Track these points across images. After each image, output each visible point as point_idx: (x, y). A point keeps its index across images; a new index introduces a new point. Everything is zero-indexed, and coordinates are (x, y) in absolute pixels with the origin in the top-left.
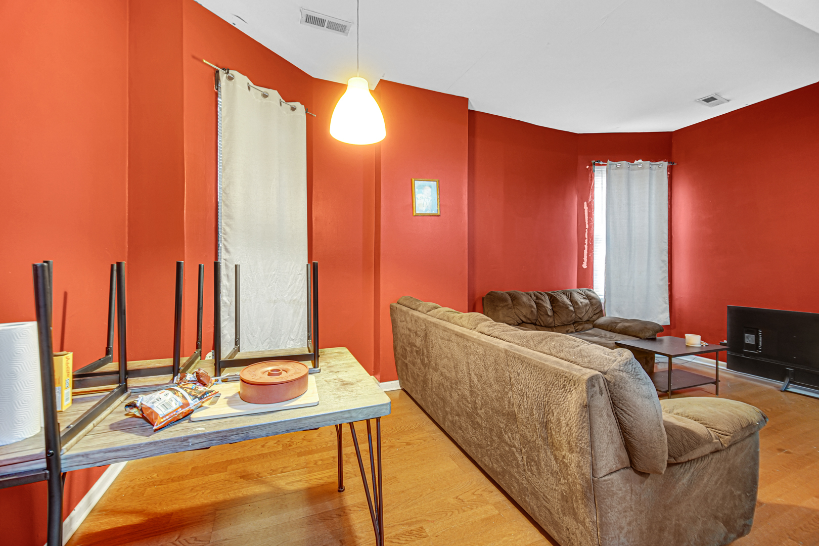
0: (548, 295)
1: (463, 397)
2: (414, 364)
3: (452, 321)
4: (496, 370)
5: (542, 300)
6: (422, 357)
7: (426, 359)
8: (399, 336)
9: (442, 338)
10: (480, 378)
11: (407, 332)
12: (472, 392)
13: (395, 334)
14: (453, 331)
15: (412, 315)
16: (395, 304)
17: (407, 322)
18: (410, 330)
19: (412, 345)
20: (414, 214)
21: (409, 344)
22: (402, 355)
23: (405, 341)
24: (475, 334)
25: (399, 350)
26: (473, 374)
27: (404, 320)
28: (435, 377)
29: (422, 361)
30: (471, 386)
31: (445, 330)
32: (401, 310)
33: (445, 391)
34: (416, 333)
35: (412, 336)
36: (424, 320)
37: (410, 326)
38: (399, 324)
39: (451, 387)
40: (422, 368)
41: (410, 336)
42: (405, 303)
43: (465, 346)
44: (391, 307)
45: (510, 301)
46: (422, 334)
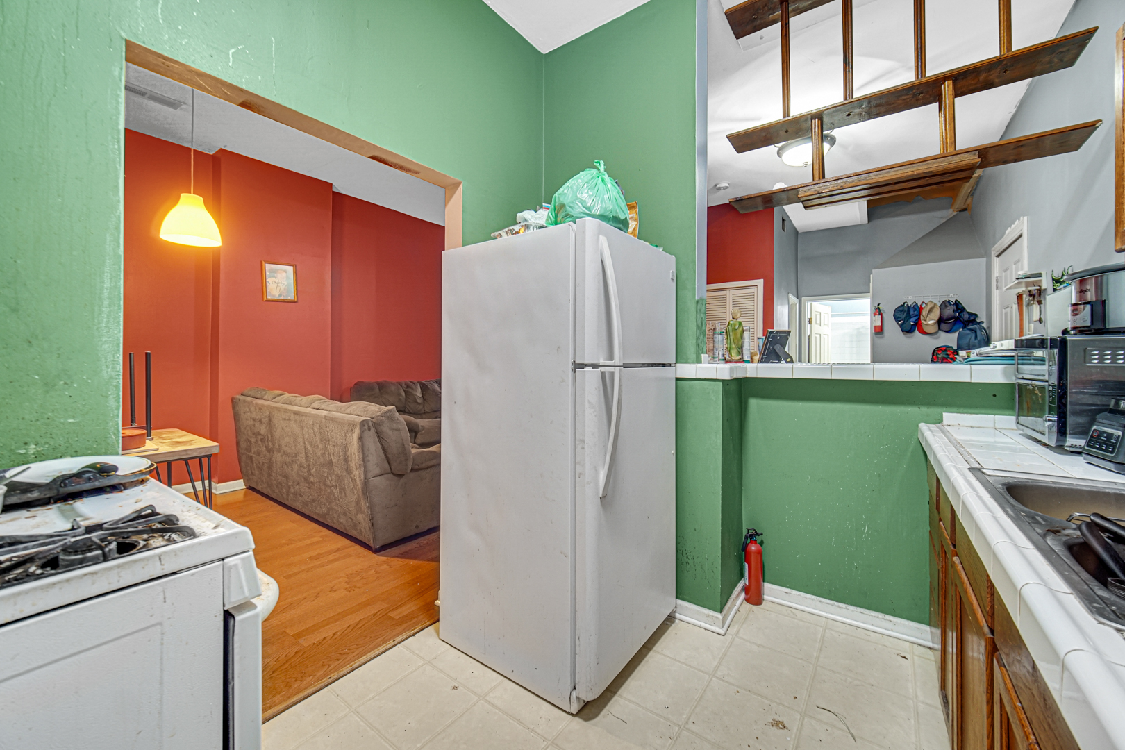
0: (420, 383)
1: (301, 466)
2: (259, 454)
3: (293, 403)
4: (320, 433)
5: (412, 389)
6: (266, 444)
7: (270, 444)
8: (242, 429)
9: (284, 419)
10: (311, 443)
11: (252, 422)
12: (307, 458)
13: (237, 429)
14: (292, 411)
15: (257, 404)
16: (238, 396)
17: (251, 413)
18: (254, 420)
19: (257, 434)
20: (265, 299)
21: (254, 434)
22: (246, 449)
23: (249, 433)
24: (309, 410)
25: (243, 445)
26: (306, 443)
27: (248, 410)
28: (278, 457)
29: (267, 447)
30: (306, 454)
31: (286, 411)
32: (245, 401)
33: (288, 467)
34: (260, 421)
35: (256, 425)
36: (268, 407)
37: (254, 416)
38: (243, 416)
39: (292, 461)
40: (267, 454)
41: (254, 426)
42: (250, 393)
43: (301, 421)
44: (233, 400)
45: (377, 390)
46: (265, 420)
